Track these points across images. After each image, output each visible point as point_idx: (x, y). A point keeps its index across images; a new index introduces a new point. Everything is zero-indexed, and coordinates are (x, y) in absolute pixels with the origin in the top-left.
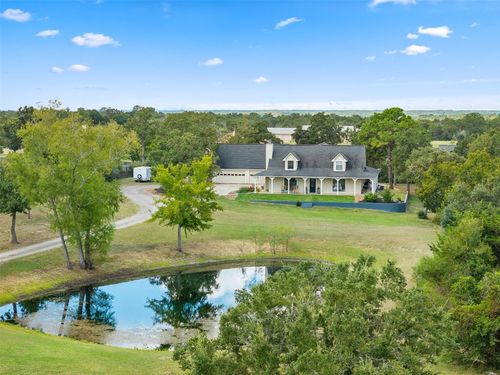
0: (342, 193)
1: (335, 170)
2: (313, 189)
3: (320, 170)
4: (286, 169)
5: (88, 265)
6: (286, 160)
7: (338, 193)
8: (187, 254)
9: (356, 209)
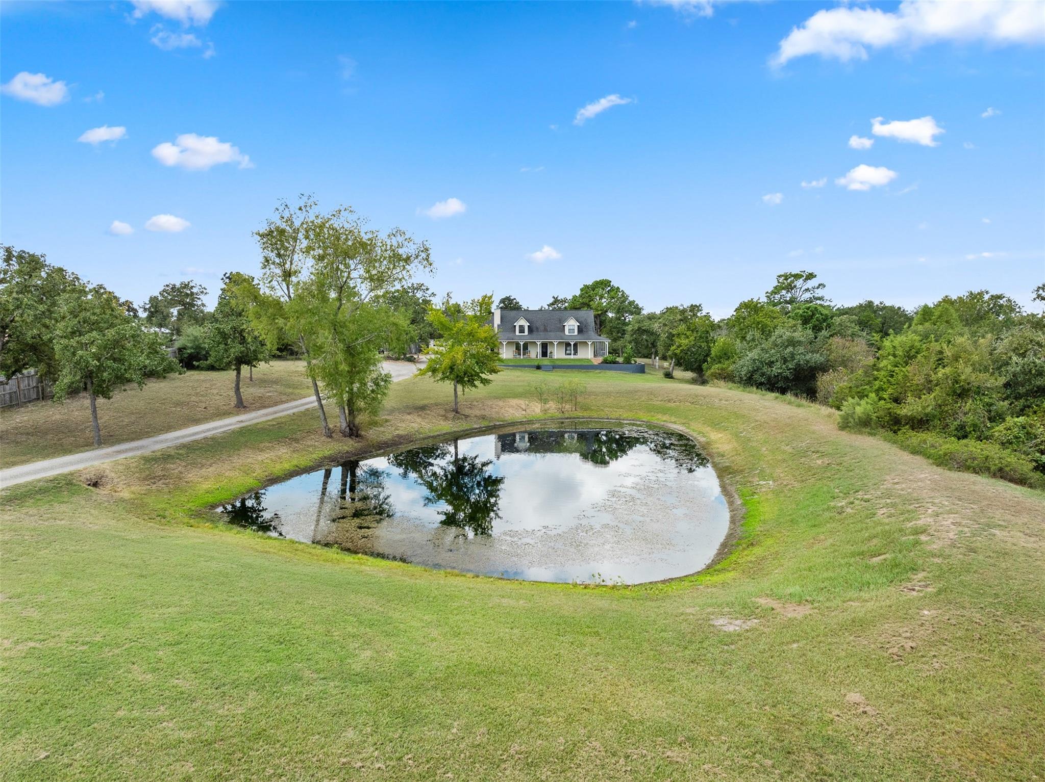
0: (576, 357)
1: (567, 332)
2: (544, 354)
3: (552, 334)
4: (517, 333)
5: (353, 431)
6: (517, 324)
7: (572, 357)
8: (467, 416)
9: (598, 371)
